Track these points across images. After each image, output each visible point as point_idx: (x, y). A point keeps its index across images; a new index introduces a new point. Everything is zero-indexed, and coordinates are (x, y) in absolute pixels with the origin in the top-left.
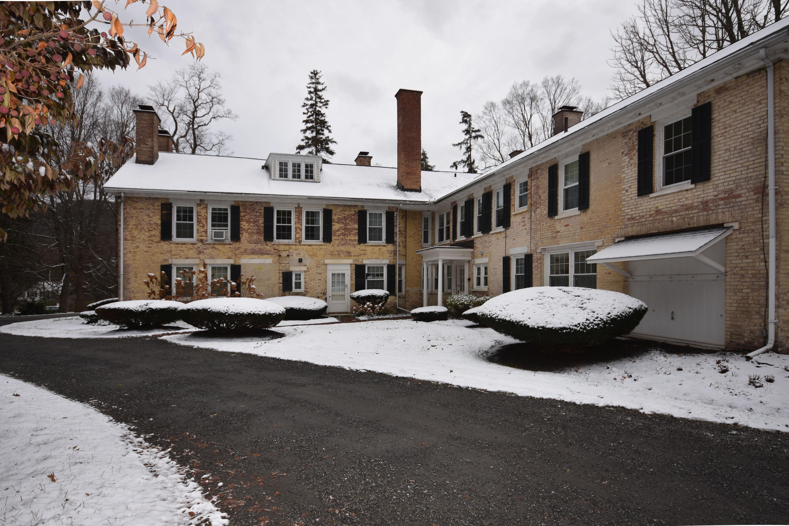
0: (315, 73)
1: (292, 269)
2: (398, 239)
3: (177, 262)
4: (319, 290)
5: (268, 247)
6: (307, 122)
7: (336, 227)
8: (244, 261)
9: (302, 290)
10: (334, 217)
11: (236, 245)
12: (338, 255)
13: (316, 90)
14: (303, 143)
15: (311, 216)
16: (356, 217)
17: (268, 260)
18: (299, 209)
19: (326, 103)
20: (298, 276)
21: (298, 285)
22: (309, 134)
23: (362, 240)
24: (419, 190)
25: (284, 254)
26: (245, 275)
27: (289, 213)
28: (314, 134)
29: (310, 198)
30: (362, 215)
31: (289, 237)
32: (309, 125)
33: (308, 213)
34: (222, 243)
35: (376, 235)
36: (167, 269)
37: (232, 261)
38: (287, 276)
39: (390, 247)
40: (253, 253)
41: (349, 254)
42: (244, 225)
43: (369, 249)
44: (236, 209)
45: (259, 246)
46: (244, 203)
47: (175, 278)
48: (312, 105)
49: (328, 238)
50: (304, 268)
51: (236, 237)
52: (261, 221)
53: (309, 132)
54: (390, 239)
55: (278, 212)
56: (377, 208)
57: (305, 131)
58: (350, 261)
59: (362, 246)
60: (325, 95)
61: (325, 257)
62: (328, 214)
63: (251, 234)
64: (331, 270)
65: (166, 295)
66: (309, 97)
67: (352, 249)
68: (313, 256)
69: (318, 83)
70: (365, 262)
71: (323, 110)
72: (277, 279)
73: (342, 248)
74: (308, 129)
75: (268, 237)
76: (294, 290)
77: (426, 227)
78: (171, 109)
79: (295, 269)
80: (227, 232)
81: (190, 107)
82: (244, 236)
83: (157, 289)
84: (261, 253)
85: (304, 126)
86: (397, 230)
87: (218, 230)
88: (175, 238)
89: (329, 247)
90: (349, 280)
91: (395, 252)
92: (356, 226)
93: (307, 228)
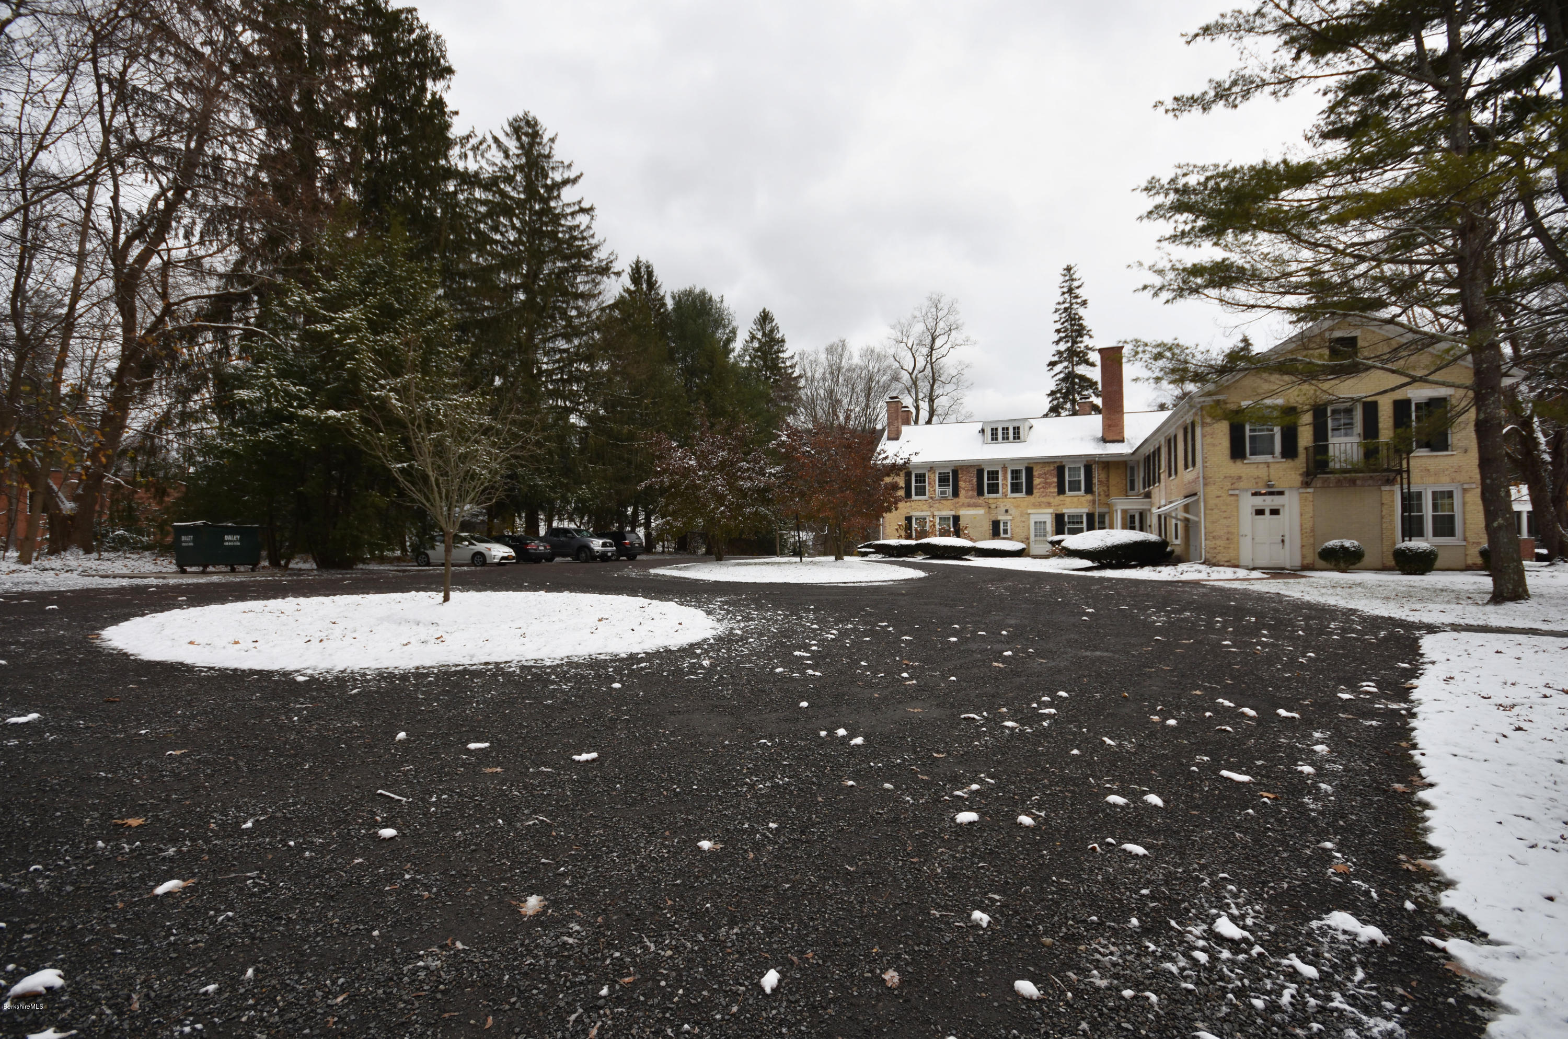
0: (1069, 269)
1: (1000, 518)
2: (1096, 489)
3: (915, 514)
4: (1023, 536)
5: (980, 500)
6: (1058, 331)
7: (1036, 481)
8: (962, 512)
9: (1009, 535)
10: (1035, 473)
11: (956, 500)
12: (1039, 505)
13: (1070, 290)
14: (1056, 358)
15: (1016, 474)
16: (1055, 472)
17: (981, 511)
18: (1005, 468)
19: (1084, 303)
20: (1005, 524)
21: (1006, 532)
22: (1063, 346)
23: (1061, 491)
24: (1122, 441)
25: (993, 506)
26: (962, 523)
27: (997, 472)
28: (1069, 344)
29: (1013, 460)
30: (1060, 470)
31: (997, 492)
32: (1063, 335)
33: (1012, 472)
34: (945, 498)
35: (1075, 486)
36: (909, 519)
37: (953, 513)
38: (996, 524)
39: (1089, 497)
40: (969, 506)
41: (1049, 505)
42: (962, 484)
43: (1068, 500)
44: (955, 472)
45: (974, 500)
46: (962, 467)
47: (914, 525)
48: (1066, 309)
49: (1030, 492)
50: (1010, 517)
51: (956, 494)
52: (975, 480)
53: (1062, 343)
54: (1089, 490)
55: (989, 472)
56: (1074, 462)
57: (1057, 342)
58: (1051, 510)
59: (1062, 497)
60: (1082, 293)
61: (1028, 507)
62: (1029, 471)
63: (967, 491)
64: (1033, 519)
65: (909, 537)
66: (1061, 300)
67: (1052, 500)
68: (1017, 507)
69: (1073, 280)
70: (1064, 511)
71: (1081, 312)
72: (987, 527)
73: (1043, 499)
74: (1060, 340)
75: (980, 493)
76: (1002, 535)
77: (1132, 475)
78: (910, 345)
79: (1002, 518)
80: (949, 490)
81: (928, 340)
82: (962, 493)
83: (903, 534)
84: (976, 506)
85: (1056, 337)
86: (1095, 481)
87: (943, 489)
88: (914, 497)
89: (1031, 499)
90: (1050, 526)
91: (1094, 502)
92: (1055, 480)
93: (1012, 484)
